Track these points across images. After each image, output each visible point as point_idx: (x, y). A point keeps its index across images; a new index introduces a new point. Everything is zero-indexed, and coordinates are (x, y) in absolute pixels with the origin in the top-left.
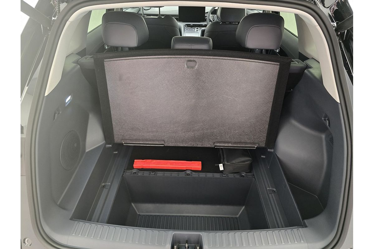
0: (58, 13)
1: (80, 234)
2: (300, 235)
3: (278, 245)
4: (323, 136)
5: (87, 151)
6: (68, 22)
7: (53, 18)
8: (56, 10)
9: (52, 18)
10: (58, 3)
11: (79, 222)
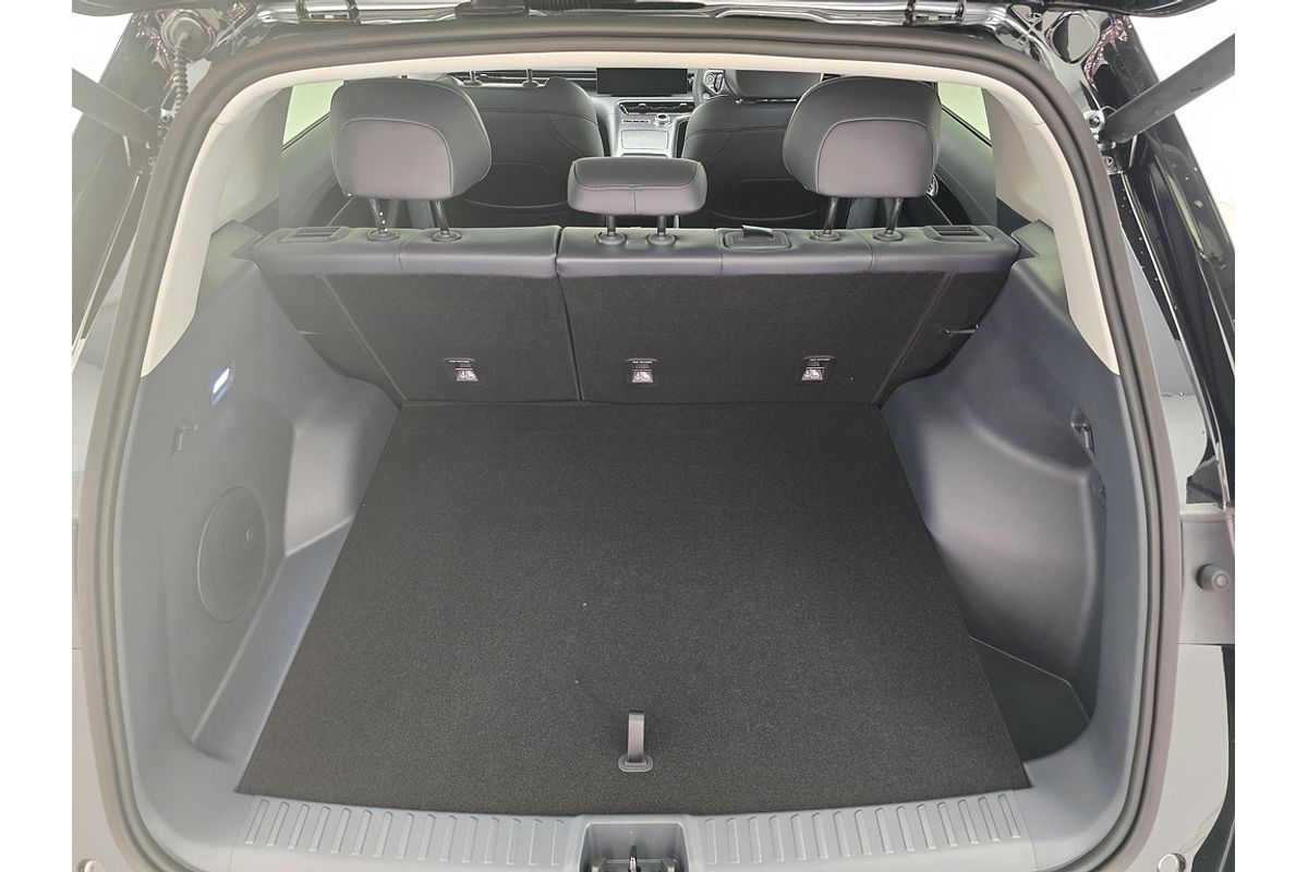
0: (179, 96)
1: (273, 839)
2: (1008, 814)
3: (937, 850)
4: (1082, 480)
5: (289, 552)
6: (214, 124)
7: (164, 113)
8: (172, 87)
9: (160, 112)
10: (180, 63)
11: (267, 798)
